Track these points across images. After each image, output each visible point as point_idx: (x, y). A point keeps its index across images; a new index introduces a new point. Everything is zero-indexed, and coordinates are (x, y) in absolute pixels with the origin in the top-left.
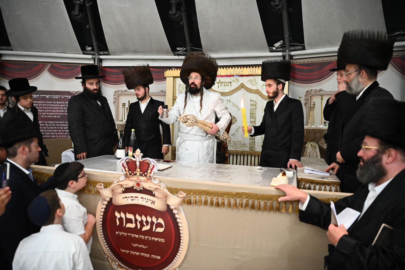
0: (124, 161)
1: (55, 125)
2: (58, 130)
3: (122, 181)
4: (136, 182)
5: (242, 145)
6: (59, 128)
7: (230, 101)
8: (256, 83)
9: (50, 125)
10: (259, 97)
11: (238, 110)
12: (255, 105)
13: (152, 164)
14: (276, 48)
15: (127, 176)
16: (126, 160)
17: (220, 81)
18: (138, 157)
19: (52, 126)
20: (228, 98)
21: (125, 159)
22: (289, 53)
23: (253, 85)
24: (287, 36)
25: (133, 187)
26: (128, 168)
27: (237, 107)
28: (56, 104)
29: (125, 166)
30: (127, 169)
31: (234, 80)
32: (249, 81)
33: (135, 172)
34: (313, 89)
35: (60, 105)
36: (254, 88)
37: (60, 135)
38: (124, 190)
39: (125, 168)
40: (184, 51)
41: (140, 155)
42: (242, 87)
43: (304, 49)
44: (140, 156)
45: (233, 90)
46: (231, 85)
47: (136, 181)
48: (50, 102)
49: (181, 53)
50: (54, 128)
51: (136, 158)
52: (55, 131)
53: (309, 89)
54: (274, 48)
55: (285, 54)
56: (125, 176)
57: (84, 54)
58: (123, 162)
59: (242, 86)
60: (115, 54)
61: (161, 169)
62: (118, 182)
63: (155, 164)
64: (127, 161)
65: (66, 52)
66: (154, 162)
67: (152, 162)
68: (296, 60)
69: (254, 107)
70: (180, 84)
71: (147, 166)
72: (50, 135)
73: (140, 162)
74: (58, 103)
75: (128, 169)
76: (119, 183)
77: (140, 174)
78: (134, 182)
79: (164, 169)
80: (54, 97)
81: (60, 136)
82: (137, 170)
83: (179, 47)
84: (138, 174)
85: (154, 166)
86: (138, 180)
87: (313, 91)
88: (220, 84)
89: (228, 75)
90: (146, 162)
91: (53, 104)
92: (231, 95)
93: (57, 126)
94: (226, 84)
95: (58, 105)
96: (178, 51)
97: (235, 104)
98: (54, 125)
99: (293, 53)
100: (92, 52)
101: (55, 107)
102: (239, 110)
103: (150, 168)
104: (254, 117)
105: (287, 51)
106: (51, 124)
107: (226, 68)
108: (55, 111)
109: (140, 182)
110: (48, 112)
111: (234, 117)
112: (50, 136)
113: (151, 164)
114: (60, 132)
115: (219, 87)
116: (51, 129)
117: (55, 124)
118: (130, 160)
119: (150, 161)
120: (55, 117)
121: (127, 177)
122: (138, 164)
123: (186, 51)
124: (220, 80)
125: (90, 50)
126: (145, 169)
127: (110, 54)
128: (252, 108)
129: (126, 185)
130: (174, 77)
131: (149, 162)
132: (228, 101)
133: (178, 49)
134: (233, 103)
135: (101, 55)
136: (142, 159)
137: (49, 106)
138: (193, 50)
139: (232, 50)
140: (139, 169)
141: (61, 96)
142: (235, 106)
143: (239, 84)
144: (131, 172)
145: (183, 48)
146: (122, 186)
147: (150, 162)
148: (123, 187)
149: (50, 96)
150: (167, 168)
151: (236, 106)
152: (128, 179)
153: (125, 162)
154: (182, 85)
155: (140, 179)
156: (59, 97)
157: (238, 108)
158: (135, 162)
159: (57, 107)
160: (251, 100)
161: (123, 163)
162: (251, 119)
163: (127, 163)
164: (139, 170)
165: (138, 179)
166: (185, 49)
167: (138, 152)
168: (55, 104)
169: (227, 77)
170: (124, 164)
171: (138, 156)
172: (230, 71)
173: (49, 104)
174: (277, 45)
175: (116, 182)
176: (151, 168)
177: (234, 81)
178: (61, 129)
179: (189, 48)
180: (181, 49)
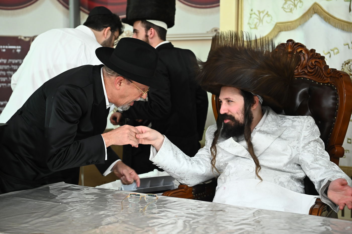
70: (252, 10)
115: (350, 10)
154: (257, 13)
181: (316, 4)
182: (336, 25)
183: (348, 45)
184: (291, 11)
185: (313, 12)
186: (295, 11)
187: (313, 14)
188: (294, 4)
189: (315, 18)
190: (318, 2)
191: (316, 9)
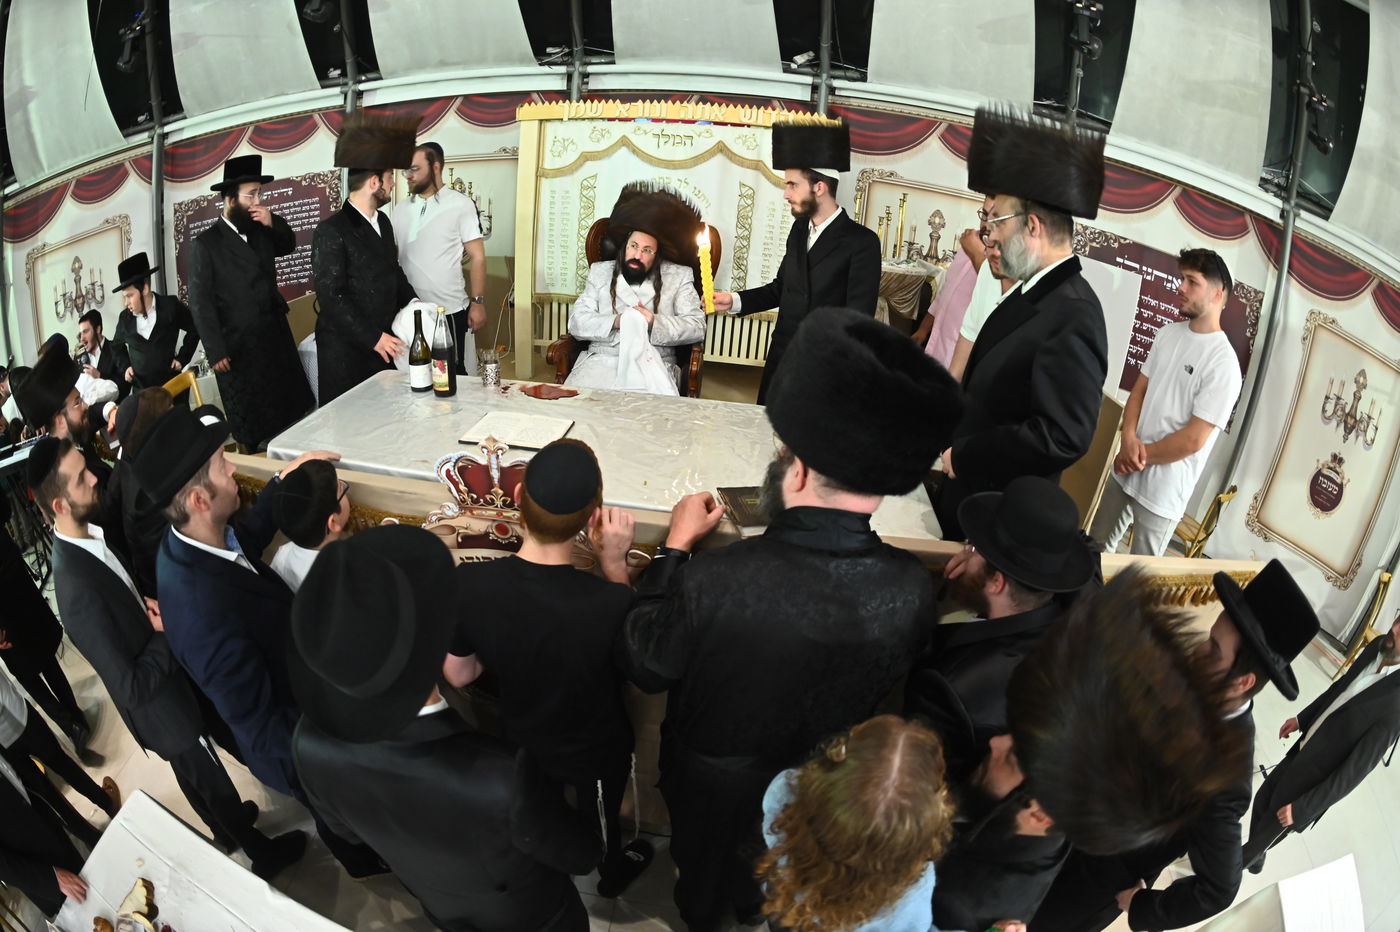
0: (451, 464)
3: (453, 518)
4: (496, 523)
7: (687, 184)
8: (755, 144)
10: (763, 178)
12: (752, 197)
14: (799, 66)
15: (464, 505)
16: (455, 463)
17: (663, 134)
18: (493, 457)
20: (681, 174)
21: (453, 459)
22: (827, 82)
23: (748, 148)
24: (825, 45)
25: (487, 534)
26: (465, 486)
27: (705, 198)
29: (455, 477)
30: (462, 487)
31: (699, 133)
32: (739, 137)
33: (488, 497)
34: (876, 167)
36: (749, 155)
38: (460, 540)
39: (455, 484)
40: (565, 55)
41: (501, 449)
42: (721, 151)
43: (863, 78)
44: (500, 452)
45: (696, 157)
46: (692, 144)
47: (494, 521)
49: (556, 60)
53: (868, 167)
54: (794, 66)
55: (818, 81)
56: (459, 504)
58: (449, 466)
59: (721, 149)
62: (440, 519)
64: (460, 464)
68: (843, 99)
69: (749, 202)
70: (555, 137)
73: (502, 470)
75: (466, 488)
76: (443, 522)
77: (504, 501)
78: (489, 523)
82: (496, 493)
83: (553, 46)
84: (499, 503)
86: (501, 519)
87: (876, 173)
88: (662, 140)
89: (686, 118)
90: (521, 470)
94: (678, 140)
96: (550, 55)
97: (699, 191)
99: (836, 83)
102: (710, 205)
104: (747, 227)
105: (824, 76)
107: (682, 102)
109: (508, 522)
115: (658, 146)
118: (469, 462)
121: (466, 509)
122: (495, 474)
123: (569, 55)
124: (663, 131)
128: (742, 202)
129: (466, 529)
130: (541, 121)
133: (549, 50)
134: (695, 188)
138: (588, 53)
139: (690, 57)
140: (501, 488)
143: (711, 143)
144: (475, 496)
145: (564, 49)
146: (453, 530)
148: (458, 534)
151: (703, 195)
152: (468, 513)
153: (454, 467)
154: (561, 141)
155: (505, 514)
157: (708, 201)
158: (486, 469)
160: (742, 185)
161: (448, 471)
162: (740, 231)
163: (462, 471)
164: (501, 492)
165: (499, 514)
166: (567, 50)
169: (684, 125)
170: (452, 473)
171: (495, 451)
172: (690, 110)
174: (800, 59)
175: (434, 518)
177: (699, 136)
179: (577, 49)
180: (558, 50)
181: (624, 136)
184: (598, 141)
185: (622, 145)
186: (602, 141)
188: (602, 134)
189: (624, 150)
190: (627, 135)
191: (624, 142)
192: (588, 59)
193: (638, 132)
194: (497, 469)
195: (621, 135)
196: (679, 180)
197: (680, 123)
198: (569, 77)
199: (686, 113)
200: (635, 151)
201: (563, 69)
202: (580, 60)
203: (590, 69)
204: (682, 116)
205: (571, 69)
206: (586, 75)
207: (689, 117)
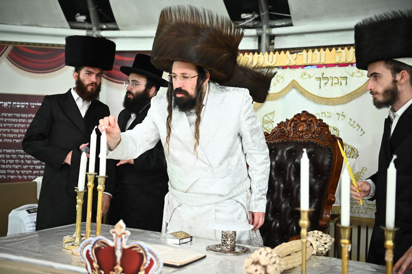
0: (91, 245)
1: (17, 156)
2: (22, 165)
5: (370, 207)
6: (25, 161)
7: (344, 116)
9: (8, 156)
11: (362, 133)
13: (149, 258)
16: (94, 245)
17: (324, 76)
18: (119, 239)
19: (11, 158)
20: (339, 109)
21: (93, 243)
26: (98, 264)
27: (360, 127)
28: (21, 118)
29: (91, 256)
30: (95, 265)
31: (353, 73)
33: (111, 273)
35: (27, 120)
37: (25, 174)
39: (91, 262)
40: (256, 20)
41: (125, 234)
44: (123, 236)
45: (350, 93)
46: (347, 83)
48: (9, 115)
49: (249, 24)
50: (15, 162)
51: (115, 241)
52: (17, 167)
57: (72, 28)
58: (89, 247)
60: (127, 27)
61: (178, 265)
63: (155, 256)
64: (97, 246)
65: (40, 25)
66: (153, 253)
67: (148, 253)
71: (137, 259)
72: (7, 174)
73: (124, 251)
74: (23, 115)
75: (98, 266)
79: (186, 263)
80: (17, 105)
81: (25, 177)
82: (117, 269)
83: (247, 12)
85: (152, 261)
88: (323, 82)
89: (341, 62)
90: (135, 251)
91: (14, 117)
92: (346, 103)
93: (20, 159)
94: (335, 81)
95: (24, 121)
96: (244, 20)
97: (354, 122)
98: (14, 156)
100: (87, 25)
101: (18, 123)
102: (364, 133)
103: (145, 265)
106: (10, 154)
107: (337, 49)
108: (17, 131)
110: (6, 133)
111: (352, 149)
112: (7, 177)
113: (146, 256)
114: (26, 169)
115: (320, 87)
116: (9, 163)
117: (17, 154)
118: (103, 244)
119: (144, 249)
120: (17, 141)
122: (119, 254)
123: (259, 19)
124: (323, 74)
125: (83, 21)
126: (134, 267)
127: (120, 27)
131: (142, 252)
132: (339, 114)
133: (244, 16)
134: (351, 120)
135: (103, 29)
136: (127, 244)
137: (7, 122)
138: (272, 18)
140: (121, 266)
141: (31, 104)
142: (355, 125)
143: (364, 80)
144: (103, 272)
145: (254, 15)
147: (145, 252)
149: (10, 103)
150: (192, 261)
151: (358, 125)
153: (92, 248)
156: (26, 105)
157: (362, 130)
158: (113, 250)
159: (22, 123)
161: (88, 251)
163: (97, 251)
164: (121, 269)
166: (256, 16)
167: (121, 227)
168: (18, 118)
169: (339, 68)
170: (90, 253)
171: (121, 236)
172: (345, 55)
173: (7, 117)
176: (147, 265)
177: (352, 76)
178: (27, 164)
179: (264, 14)
180: (249, 16)
181: (294, 80)
182: (310, 98)
183: (319, 114)
184: (275, 85)
185: (292, 87)
186: (277, 85)
187: (292, 88)
188: (277, 80)
189: (294, 91)
190: (296, 79)
191: (294, 85)
192: (273, 23)
193: (304, 77)
194: (121, 250)
195: (291, 80)
196: (337, 114)
197: (337, 67)
198: (259, 38)
199: (340, 58)
200: (303, 92)
201: (254, 32)
202: (267, 24)
203: (275, 31)
204: (337, 61)
205: (260, 32)
206: (272, 37)
207: (343, 61)
